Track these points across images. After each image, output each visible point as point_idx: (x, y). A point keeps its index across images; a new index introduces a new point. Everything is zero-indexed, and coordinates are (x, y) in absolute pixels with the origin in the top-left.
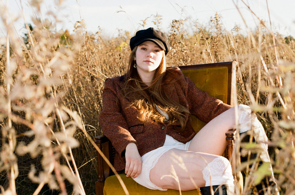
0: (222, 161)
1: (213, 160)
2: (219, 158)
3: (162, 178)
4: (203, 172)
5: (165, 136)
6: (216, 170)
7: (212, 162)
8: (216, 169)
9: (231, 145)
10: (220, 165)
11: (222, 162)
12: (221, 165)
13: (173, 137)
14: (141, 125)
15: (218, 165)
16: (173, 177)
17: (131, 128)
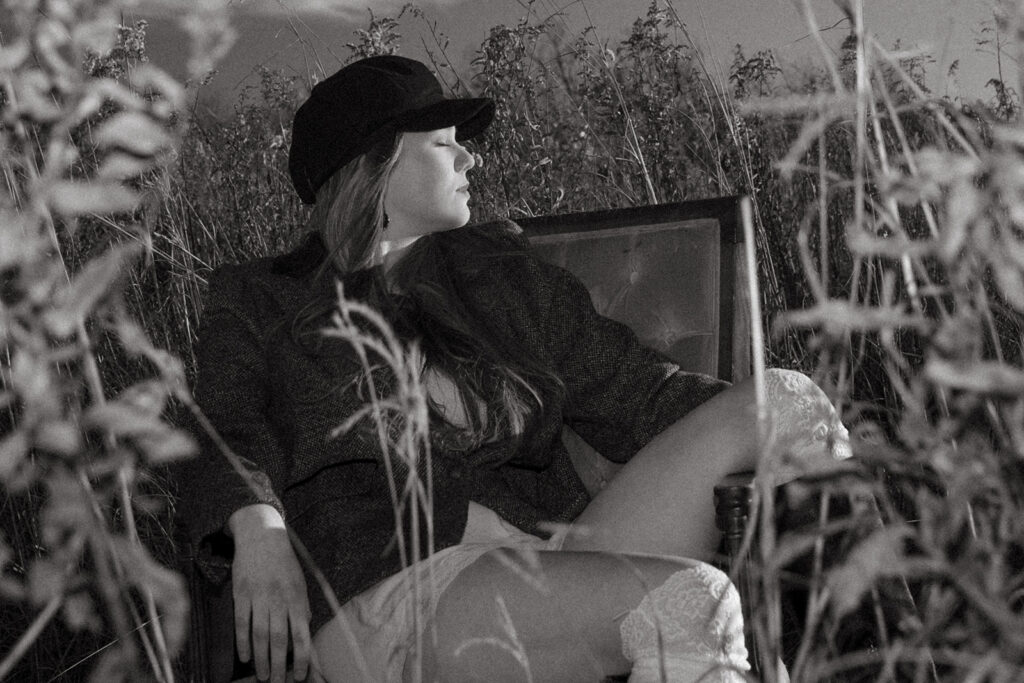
0: (701, 585)
1: (667, 578)
2: (690, 570)
3: (457, 652)
4: (622, 626)
5: (467, 509)
6: (677, 624)
7: (661, 588)
8: (678, 619)
9: (737, 536)
10: (694, 602)
11: (705, 589)
12: (698, 604)
13: (499, 514)
14: (367, 461)
15: (688, 602)
16: (505, 646)
17: (324, 473)
